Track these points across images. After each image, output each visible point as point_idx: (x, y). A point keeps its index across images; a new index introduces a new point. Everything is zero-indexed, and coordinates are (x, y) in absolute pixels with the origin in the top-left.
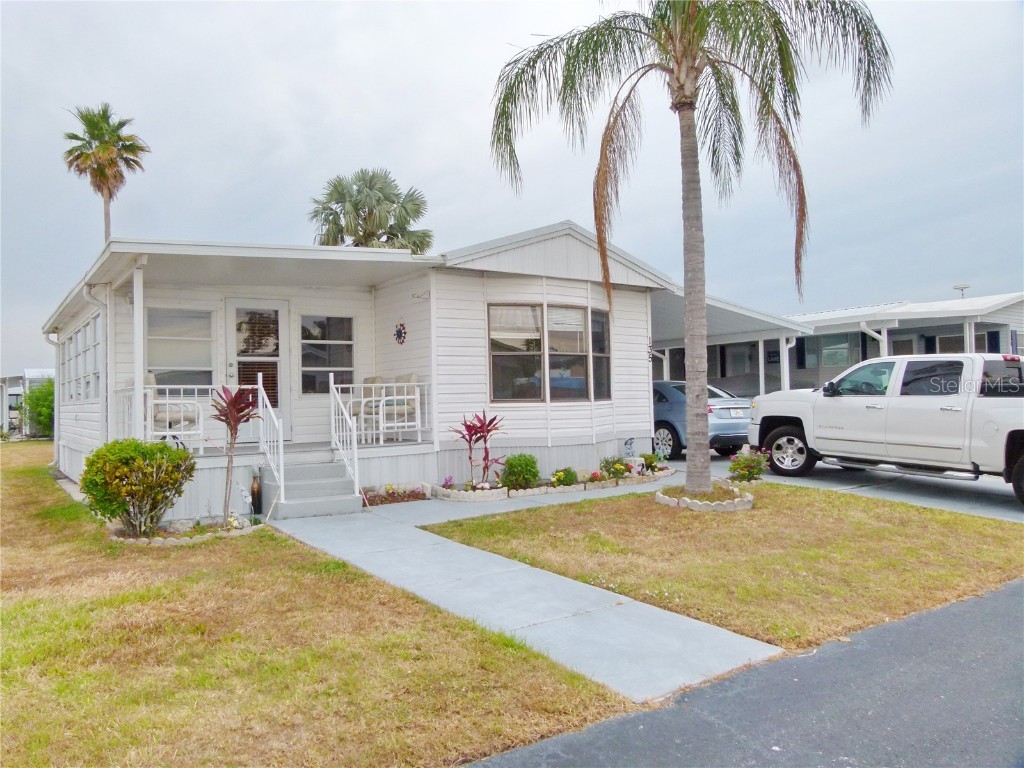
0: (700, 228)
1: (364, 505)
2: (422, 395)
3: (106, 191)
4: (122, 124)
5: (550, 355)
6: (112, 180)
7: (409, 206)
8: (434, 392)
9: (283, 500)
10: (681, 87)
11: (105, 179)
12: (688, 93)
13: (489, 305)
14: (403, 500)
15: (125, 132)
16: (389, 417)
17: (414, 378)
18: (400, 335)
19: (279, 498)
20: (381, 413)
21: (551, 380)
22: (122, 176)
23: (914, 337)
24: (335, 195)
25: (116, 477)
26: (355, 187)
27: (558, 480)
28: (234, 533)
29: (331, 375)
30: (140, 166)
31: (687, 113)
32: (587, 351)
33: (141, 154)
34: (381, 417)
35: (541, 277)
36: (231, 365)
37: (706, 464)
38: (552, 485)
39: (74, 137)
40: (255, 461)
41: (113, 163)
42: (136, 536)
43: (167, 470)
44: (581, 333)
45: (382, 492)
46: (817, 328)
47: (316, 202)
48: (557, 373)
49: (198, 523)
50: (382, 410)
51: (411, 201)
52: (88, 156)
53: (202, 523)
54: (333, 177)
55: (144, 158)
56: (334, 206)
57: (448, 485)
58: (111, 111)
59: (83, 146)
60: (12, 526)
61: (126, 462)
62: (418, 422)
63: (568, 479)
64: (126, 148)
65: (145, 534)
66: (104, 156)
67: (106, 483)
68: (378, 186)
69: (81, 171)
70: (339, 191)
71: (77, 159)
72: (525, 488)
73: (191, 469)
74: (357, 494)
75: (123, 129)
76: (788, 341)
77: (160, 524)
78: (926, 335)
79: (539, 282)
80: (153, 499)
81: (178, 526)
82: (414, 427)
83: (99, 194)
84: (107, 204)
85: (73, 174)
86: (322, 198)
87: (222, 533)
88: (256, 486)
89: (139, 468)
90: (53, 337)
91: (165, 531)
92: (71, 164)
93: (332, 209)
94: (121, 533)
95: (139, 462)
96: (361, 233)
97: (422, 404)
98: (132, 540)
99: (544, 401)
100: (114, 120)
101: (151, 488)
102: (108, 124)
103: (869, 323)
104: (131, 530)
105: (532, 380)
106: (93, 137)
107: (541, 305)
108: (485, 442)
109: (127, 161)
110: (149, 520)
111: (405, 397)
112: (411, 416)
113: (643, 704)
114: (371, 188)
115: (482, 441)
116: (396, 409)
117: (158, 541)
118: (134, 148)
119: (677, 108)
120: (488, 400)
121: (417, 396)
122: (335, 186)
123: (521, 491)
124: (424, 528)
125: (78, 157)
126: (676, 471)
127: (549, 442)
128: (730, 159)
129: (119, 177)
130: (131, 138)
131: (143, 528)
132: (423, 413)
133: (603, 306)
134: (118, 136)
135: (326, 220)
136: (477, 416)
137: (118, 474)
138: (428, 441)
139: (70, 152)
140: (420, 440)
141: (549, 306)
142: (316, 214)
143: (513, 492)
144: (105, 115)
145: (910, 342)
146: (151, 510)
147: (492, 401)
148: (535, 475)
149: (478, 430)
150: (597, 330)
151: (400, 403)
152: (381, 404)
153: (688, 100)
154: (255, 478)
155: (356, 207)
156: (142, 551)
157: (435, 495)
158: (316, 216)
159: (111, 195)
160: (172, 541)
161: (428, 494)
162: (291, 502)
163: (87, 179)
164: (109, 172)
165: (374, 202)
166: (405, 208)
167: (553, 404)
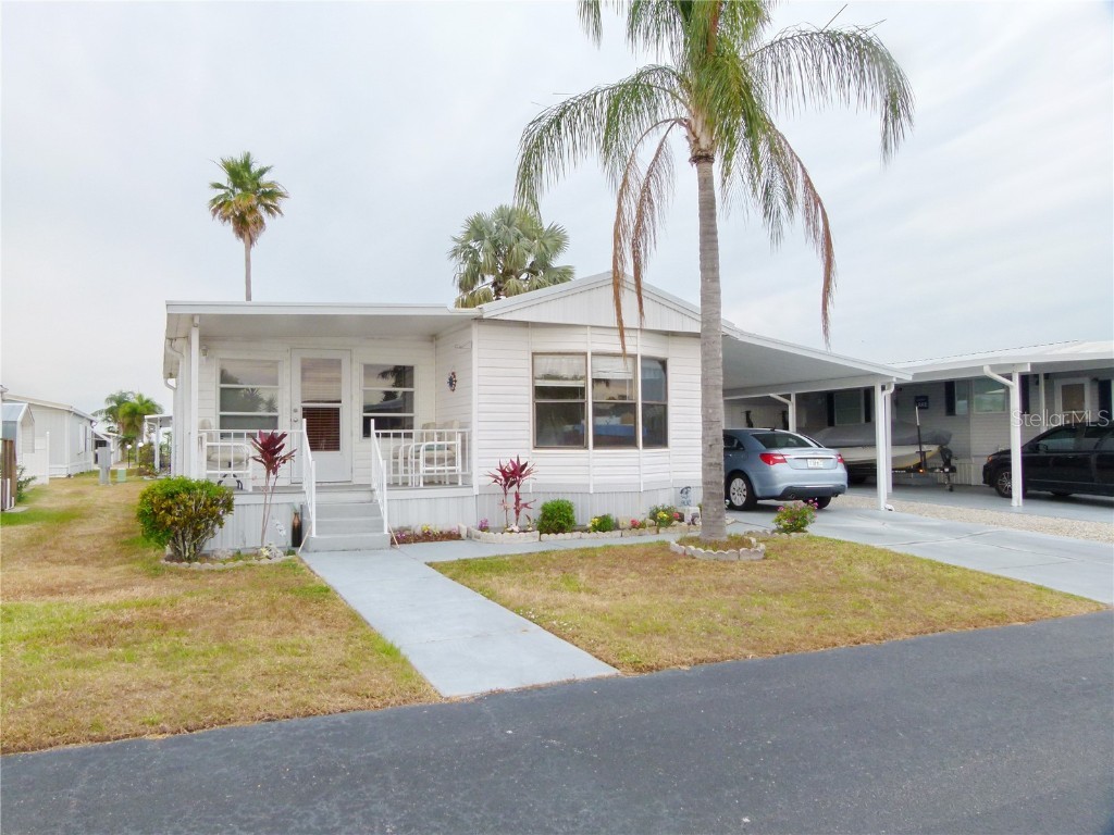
0: (716, 279)
1: (393, 543)
2: (463, 441)
3: (247, 237)
4: (262, 172)
5: (594, 403)
6: (252, 227)
7: (549, 242)
8: (474, 439)
9: (314, 535)
10: (697, 141)
11: (245, 225)
12: (703, 147)
13: (534, 354)
14: (436, 540)
15: (266, 179)
16: (429, 461)
17: (456, 423)
18: (452, 382)
19: (311, 533)
20: (421, 457)
21: (595, 427)
22: (262, 222)
23: (1086, 381)
24: (474, 233)
25: (162, 509)
26: (495, 224)
27: (594, 526)
28: (265, 562)
29: (373, 421)
30: (280, 212)
31: (705, 166)
32: (637, 399)
33: (279, 200)
34: (422, 460)
35: (586, 326)
36: (296, 411)
37: (718, 514)
38: (587, 530)
39: (219, 186)
40: (296, 499)
41: (252, 210)
42: (181, 561)
43: (205, 504)
44: (631, 381)
45: (418, 531)
46: (915, 375)
47: (455, 240)
48: (602, 421)
49: (239, 553)
50: (423, 455)
51: (550, 237)
52: (230, 203)
53: (242, 553)
54: (472, 214)
55: (282, 203)
56: (473, 244)
57: (483, 528)
58: (253, 159)
59: (227, 194)
60: (97, 550)
61: (172, 496)
62: (458, 467)
63: (605, 525)
64: (266, 194)
65: (189, 560)
66: (245, 203)
67: (155, 514)
68: (517, 221)
69: (225, 218)
70: (477, 229)
71: (220, 206)
72: (556, 533)
73: (229, 506)
74: (386, 532)
75: (265, 175)
76: (883, 388)
77: (203, 552)
78: (1100, 379)
79: (582, 331)
80: (195, 529)
81: (219, 554)
82: (454, 471)
83: (241, 240)
84: (248, 249)
85: (218, 221)
86: (461, 236)
87: (254, 561)
88: (297, 522)
89: (183, 502)
90: (172, 382)
91: (207, 557)
92: (215, 211)
93: (470, 247)
94: (170, 559)
95: (184, 496)
96: (501, 271)
97: (463, 449)
98: (175, 563)
99: (586, 448)
100: (255, 168)
101: (191, 518)
102: (249, 172)
103: (993, 368)
104: (177, 556)
105: (577, 427)
106: (235, 185)
107: (585, 354)
108: (519, 486)
109: (267, 208)
110: (192, 547)
111: (445, 443)
112: (452, 460)
113: (447, 699)
114: (509, 225)
115: (515, 486)
116: (436, 454)
117: (196, 565)
118: (272, 194)
119: (695, 161)
120: (531, 447)
121: (458, 442)
122: (474, 226)
123: (552, 535)
124: (430, 565)
125: (221, 206)
126: (736, 521)
127: (591, 487)
128: (781, 203)
129: (260, 223)
130: (271, 184)
131: (187, 554)
132: (463, 458)
133: (660, 354)
134: (258, 184)
135: (465, 258)
136: (512, 462)
137: (163, 506)
138: (467, 484)
139: (214, 201)
140: (460, 484)
141: (593, 354)
142: (455, 252)
143: (545, 536)
144: (247, 165)
145: (1082, 385)
146: (193, 539)
147: (535, 448)
148: (570, 521)
149: (513, 475)
150: (647, 377)
151: (440, 448)
152: (422, 448)
153: (704, 154)
154: (296, 514)
155: (495, 245)
156: (180, 573)
157: (469, 536)
158: (455, 254)
159: (252, 241)
160: (208, 565)
161: (464, 534)
162: (322, 537)
163: (229, 227)
164: (249, 219)
165: (513, 239)
166: (545, 245)
167: (596, 451)
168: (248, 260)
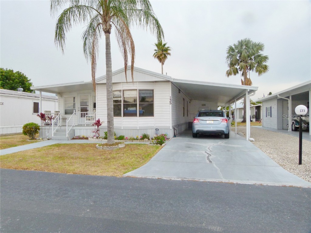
4: (165, 44)
9: (53, 136)
22: (166, 57)
32: (137, 102)
35: (121, 83)
59: (157, 52)
74: (67, 136)
99: (121, 117)
102: (162, 45)
106: (159, 49)
107: (121, 90)
127: (122, 128)
134: (164, 48)
141: (124, 90)
159: (163, 63)
166: (254, 50)
167: (124, 118)
168: (162, 68)
